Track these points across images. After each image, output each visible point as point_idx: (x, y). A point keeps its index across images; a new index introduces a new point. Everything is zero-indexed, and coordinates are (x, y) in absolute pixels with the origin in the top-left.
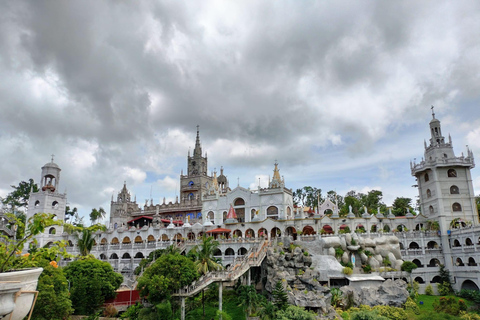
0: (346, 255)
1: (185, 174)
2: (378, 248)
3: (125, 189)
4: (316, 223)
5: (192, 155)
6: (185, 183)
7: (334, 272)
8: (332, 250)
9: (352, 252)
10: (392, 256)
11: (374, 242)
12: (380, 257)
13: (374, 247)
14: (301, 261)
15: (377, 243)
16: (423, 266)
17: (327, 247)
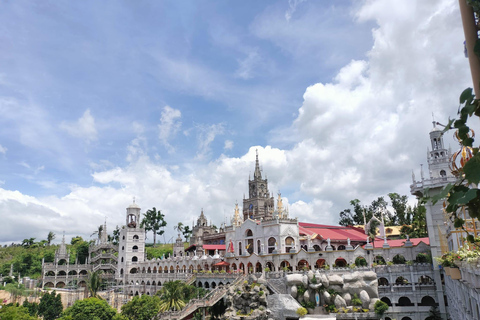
0: (307, 294)
1: (247, 197)
2: (345, 286)
3: (202, 216)
4: (292, 257)
5: (252, 179)
6: (247, 206)
7: (290, 311)
8: (294, 289)
9: (313, 291)
10: (364, 294)
11: (341, 279)
12: (348, 296)
13: (341, 285)
14: (257, 300)
15: (346, 281)
16: (413, 305)
17: (290, 284)
